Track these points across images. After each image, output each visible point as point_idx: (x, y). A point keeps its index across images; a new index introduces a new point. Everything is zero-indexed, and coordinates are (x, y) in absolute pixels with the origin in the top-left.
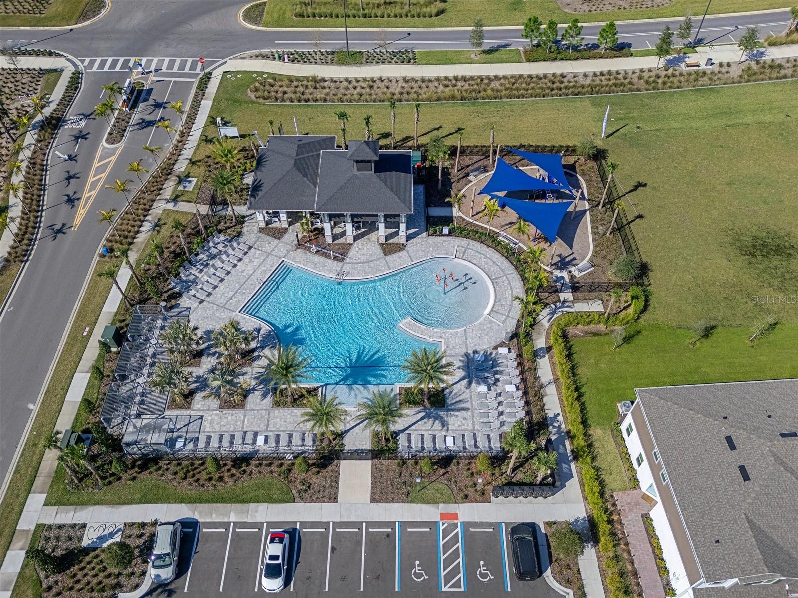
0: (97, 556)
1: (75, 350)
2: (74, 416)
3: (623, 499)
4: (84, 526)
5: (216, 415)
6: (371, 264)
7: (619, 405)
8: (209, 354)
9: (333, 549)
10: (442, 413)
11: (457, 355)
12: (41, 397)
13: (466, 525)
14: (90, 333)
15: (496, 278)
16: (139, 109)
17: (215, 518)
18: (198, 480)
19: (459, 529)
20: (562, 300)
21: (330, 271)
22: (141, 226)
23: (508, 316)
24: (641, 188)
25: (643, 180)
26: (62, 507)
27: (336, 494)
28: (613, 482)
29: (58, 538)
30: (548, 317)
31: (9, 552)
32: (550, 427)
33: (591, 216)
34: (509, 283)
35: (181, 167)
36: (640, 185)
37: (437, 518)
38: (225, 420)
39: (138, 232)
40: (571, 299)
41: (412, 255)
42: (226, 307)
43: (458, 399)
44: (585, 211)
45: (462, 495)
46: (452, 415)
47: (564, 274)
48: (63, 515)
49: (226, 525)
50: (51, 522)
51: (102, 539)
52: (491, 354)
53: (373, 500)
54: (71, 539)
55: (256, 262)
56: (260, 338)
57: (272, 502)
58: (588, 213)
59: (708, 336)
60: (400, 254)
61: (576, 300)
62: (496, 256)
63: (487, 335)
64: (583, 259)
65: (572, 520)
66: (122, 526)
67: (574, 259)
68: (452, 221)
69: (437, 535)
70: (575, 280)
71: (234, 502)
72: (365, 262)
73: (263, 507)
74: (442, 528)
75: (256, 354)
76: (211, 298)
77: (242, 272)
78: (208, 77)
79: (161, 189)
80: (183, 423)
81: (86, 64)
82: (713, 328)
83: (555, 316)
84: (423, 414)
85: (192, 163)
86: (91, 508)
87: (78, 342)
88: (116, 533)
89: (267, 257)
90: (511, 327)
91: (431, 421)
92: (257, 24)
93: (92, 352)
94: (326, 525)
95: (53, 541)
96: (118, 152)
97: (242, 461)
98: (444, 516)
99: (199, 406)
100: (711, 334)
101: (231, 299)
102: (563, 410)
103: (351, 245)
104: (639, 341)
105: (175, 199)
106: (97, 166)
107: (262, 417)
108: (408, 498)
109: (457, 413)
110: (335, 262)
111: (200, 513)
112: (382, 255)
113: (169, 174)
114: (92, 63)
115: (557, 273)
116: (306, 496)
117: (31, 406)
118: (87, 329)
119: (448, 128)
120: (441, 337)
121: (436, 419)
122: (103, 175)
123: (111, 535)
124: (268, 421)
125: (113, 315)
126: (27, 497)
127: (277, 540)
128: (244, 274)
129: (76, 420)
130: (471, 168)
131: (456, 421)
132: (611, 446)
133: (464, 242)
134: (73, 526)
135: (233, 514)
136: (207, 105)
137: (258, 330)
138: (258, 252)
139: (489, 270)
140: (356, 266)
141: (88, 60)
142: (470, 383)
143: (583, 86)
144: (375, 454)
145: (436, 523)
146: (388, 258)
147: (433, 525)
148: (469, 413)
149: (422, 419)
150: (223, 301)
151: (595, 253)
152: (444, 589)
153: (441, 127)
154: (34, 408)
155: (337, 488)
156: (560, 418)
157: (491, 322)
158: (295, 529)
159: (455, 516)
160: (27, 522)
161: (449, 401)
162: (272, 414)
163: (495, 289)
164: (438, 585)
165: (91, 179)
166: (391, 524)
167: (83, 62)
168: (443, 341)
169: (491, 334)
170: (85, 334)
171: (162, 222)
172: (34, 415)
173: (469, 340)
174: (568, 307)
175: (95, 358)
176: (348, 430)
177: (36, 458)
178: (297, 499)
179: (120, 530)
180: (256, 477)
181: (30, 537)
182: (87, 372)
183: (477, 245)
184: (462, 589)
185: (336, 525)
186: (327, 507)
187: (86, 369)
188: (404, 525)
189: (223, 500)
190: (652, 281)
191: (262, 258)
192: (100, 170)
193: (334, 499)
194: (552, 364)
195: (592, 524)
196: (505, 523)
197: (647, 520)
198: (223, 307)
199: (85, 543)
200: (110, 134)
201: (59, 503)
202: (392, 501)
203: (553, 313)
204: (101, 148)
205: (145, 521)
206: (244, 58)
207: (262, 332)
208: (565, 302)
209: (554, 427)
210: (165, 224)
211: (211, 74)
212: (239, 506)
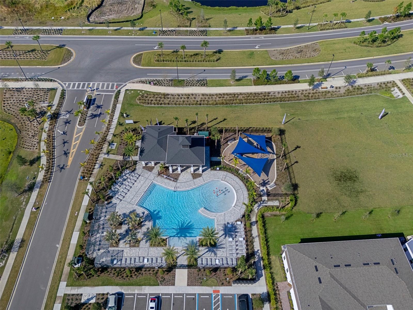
0: (87, 306)
1: (72, 222)
2: (74, 250)
3: (280, 285)
4: (82, 295)
5: (128, 250)
6: (188, 183)
7: (282, 246)
8: (125, 224)
9: (173, 304)
10: (215, 249)
11: (221, 224)
12: (61, 242)
13: (222, 295)
14: (78, 214)
15: (238, 190)
16: (91, 109)
17: (130, 292)
18: (123, 277)
19: (220, 296)
20: (263, 200)
21: (171, 186)
22: (95, 166)
23: (241, 207)
24: (298, 149)
25: (299, 145)
26: (73, 287)
27: (174, 282)
28: (277, 278)
29: (72, 299)
30: (257, 208)
31: (55, 305)
32: (256, 256)
33: (277, 162)
34: (243, 192)
35: (110, 138)
36: (298, 147)
37: (212, 292)
38: (132, 252)
39: (94, 169)
40: (267, 200)
41: (204, 179)
42: (131, 203)
43: (221, 244)
44: (274, 159)
45: (221, 283)
46: (218, 250)
47: (264, 188)
48: (74, 290)
49: (134, 295)
50: (69, 293)
51: (89, 300)
52: (234, 224)
53: (188, 285)
54: (77, 300)
55: (142, 182)
56: (144, 217)
57: (151, 286)
58: (275, 160)
59: (319, 217)
60: (199, 178)
61: (269, 200)
62: (237, 180)
63: (233, 216)
64: (272, 182)
65: (261, 293)
66: (96, 295)
67: (269, 181)
68: (221, 164)
69: (212, 299)
70: (269, 191)
71: (137, 286)
72: (185, 182)
73: (147, 287)
74: (213, 296)
75: (143, 224)
76: (124, 199)
77: (136, 187)
78: (119, 92)
79: (102, 148)
80: (116, 253)
81: (67, 85)
82: (321, 213)
83: (260, 207)
84: (207, 250)
85: (114, 135)
86: (84, 288)
87: (74, 218)
88: (94, 297)
89: (146, 180)
90: (242, 213)
91: (210, 253)
92: (139, 65)
93: (79, 223)
94: (170, 295)
95: (71, 301)
96: (84, 130)
97: (139, 269)
98: (214, 291)
99: (122, 246)
100: (320, 216)
101: (132, 199)
102: (261, 248)
103: (180, 174)
104: (292, 219)
105: (108, 153)
106: (75, 137)
107: (146, 251)
108: (201, 284)
109: (221, 249)
110: (173, 182)
111: (124, 290)
112: (192, 179)
113: (105, 141)
114: (69, 85)
115: (262, 188)
116: (163, 283)
117: (58, 246)
118: (77, 213)
119: (220, 119)
120: (215, 217)
121: (212, 252)
122: (78, 142)
123: (92, 298)
124: (148, 252)
125: (86, 206)
126: (59, 283)
127: (153, 301)
128: (137, 188)
129: (75, 251)
130: (229, 138)
131: (220, 253)
132: (278, 263)
133: (225, 173)
134: (78, 295)
135: (136, 290)
136: (119, 106)
137: (143, 213)
138: (143, 178)
139: (235, 186)
140: (182, 184)
141: (67, 83)
142: (226, 236)
143: (277, 98)
144: (189, 266)
145: (211, 294)
146: (195, 180)
148: (225, 249)
149: (207, 252)
150: (129, 200)
151: (277, 178)
153: (217, 118)
154: (59, 246)
155: (175, 280)
156: (259, 251)
157: (235, 210)
158: (159, 296)
159: (218, 291)
160: (60, 293)
161: (218, 245)
162: (149, 250)
163: (237, 195)
165: (73, 144)
166: (195, 295)
167: (65, 84)
168: (216, 218)
169: (235, 215)
170: (76, 215)
171: (103, 164)
172: (59, 249)
173: (226, 218)
174: (265, 203)
175: (81, 225)
176: (179, 257)
177: (62, 267)
178: (160, 285)
179: (95, 296)
180: (144, 275)
181: (62, 299)
182: (78, 231)
183: (230, 175)
185: (175, 294)
186: (171, 287)
187: (78, 230)
188: (200, 295)
189: (132, 285)
190: (299, 192)
191: (144, 180)
192: (77, 139)
193: (173, 284)
194: (258, 228)
195: (268, 294)
196: (237, 294)
197: (289, 293)
198: (129, 203)
199: (83, 301)
200: (80, 121)
201: (71, 285)
202: (195, 285)
203: (259, 206)
204: (76, 128)
205: (104, 293)
206: (134, 83)
207: (145, 214)
208: (264, 201)
209: (257, 255)
210: (104, 165)
211: (120, 91)
212: (138, 287)
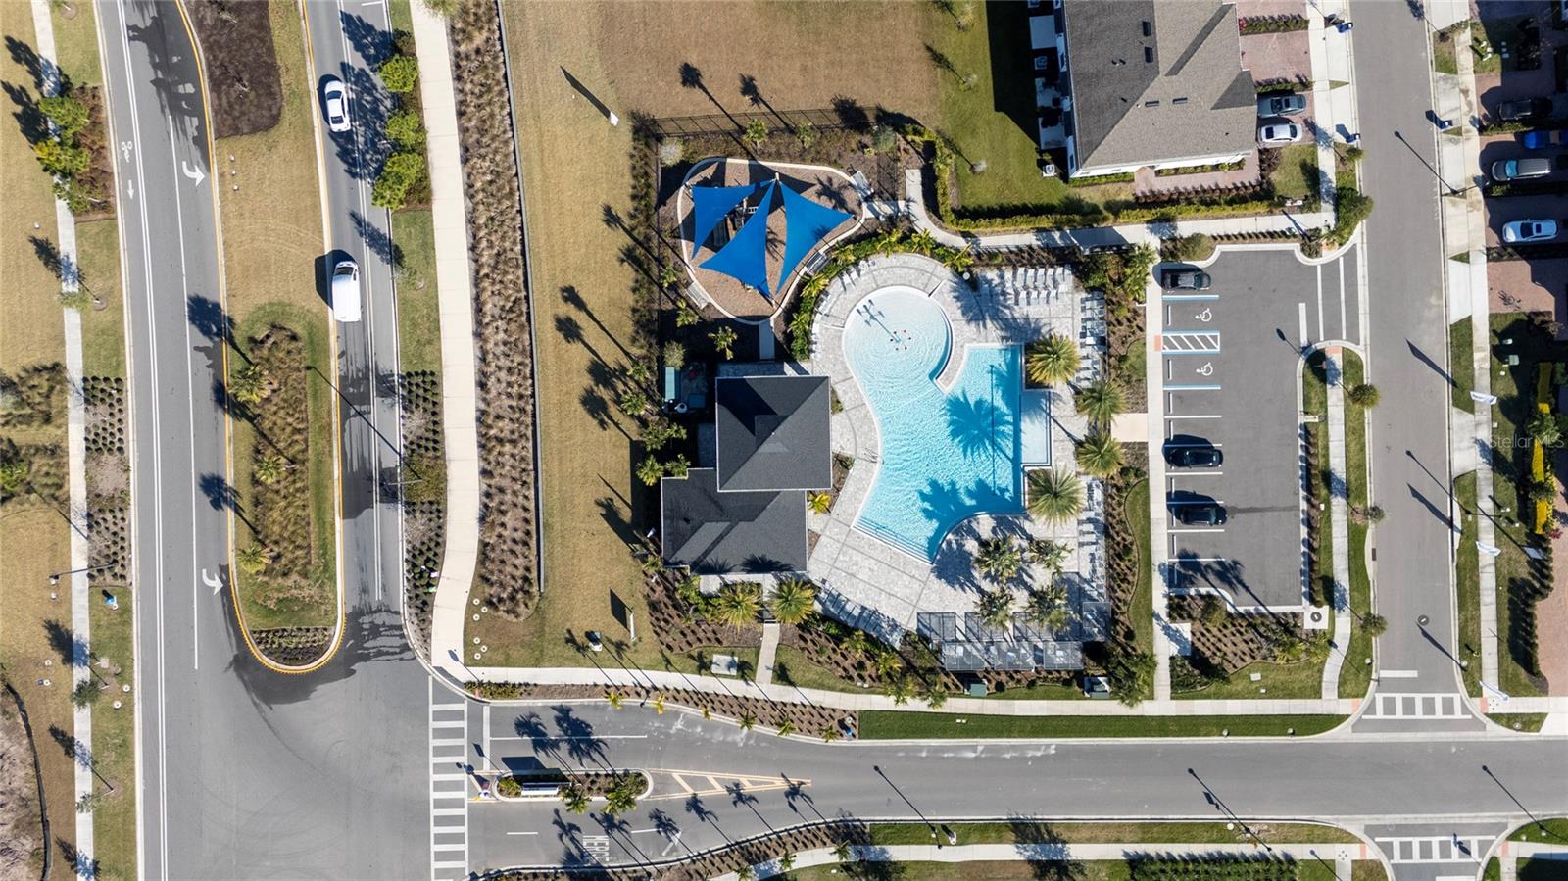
0: (1199, 640)
3: (1141, 188)
4: (1171, 658)
12: (1043, 741)
13: (1166, 329)
14: (962, 715)
16: (559, 767)
17: (1165, 546)
19: (1169, 335)
21: (869, 472)
22: (803, 705)
27: (1139, 443)
28: (1125, 194)
34: (884, 268)
37: (1160, 353)
39: (813, 706)
45: (1138, 333)
48: (1163, 678)
49: (1171, 537)
50: (1169, 687)
53: (1145, 410)
61: (906, 197)
64: (846, 181)
69: (1174, 355)
71: (1149, 532)
72: (854, 433)
74: (1168, 350)
78: (477, 686)
79: (735, 697)
86: (1156, 657)
87: (975, 725)
89: (848, 545)
96: (663, 771)
98: (1157, 347)
106: (691, 790)
108: (1142, 379)
110: (854, 467)
112: (842, 414)
116: (1142, 469)
122: (709, 777)
126: (1144, 717)
131: (1063, 333)
134: (1172, 666)
139: (862, 290)
140: (859, 442)
145: (1164, 355)
146: (845, 406)
147: (1166, 359)
151: (834, 165)
152: (1218, 349)
154: (1056, 743)
155: (1134, 443)
159: (1157, 338)
160: (1169, 708)
163: (892, 285)
164: (1217, 354)
165: (719, 790)
166: (1167, 394)
168: (967, 345)
170: (965, 722)
171: (793, 681)
172: (1063, 741)
178: (1145, 477)
180: (1124, 517)
181: (1181, 700)
183: (825, 302)
184: (1218, 334)
186: (1150, 450)
188: (1167, 382)
189: (1148, 543)
191: (850, 551)
192: (699, 783)
193: (1144, 445)
194: (986, 235)
196: (1163, 295)
197: (1163, 172)
201: (1151, 687)
202: (1144, 393)
204: (652, 797)
205: (1167, 605)
208: (907, 211)
211: (467, 684)
212: (1152, 528)
